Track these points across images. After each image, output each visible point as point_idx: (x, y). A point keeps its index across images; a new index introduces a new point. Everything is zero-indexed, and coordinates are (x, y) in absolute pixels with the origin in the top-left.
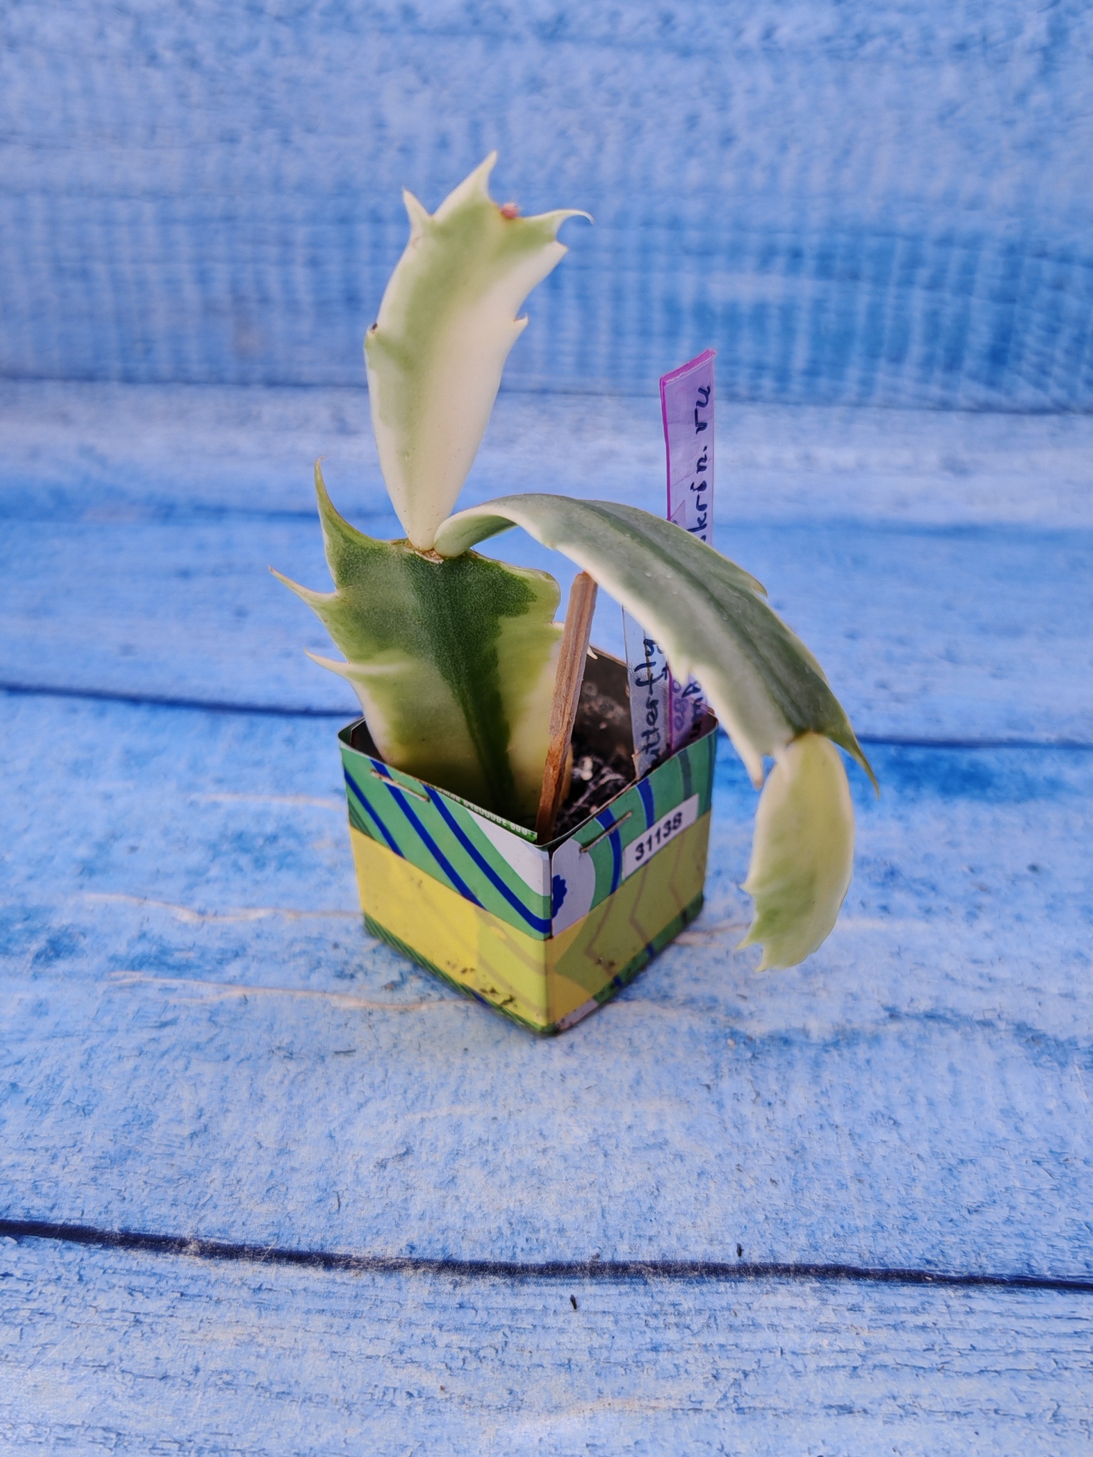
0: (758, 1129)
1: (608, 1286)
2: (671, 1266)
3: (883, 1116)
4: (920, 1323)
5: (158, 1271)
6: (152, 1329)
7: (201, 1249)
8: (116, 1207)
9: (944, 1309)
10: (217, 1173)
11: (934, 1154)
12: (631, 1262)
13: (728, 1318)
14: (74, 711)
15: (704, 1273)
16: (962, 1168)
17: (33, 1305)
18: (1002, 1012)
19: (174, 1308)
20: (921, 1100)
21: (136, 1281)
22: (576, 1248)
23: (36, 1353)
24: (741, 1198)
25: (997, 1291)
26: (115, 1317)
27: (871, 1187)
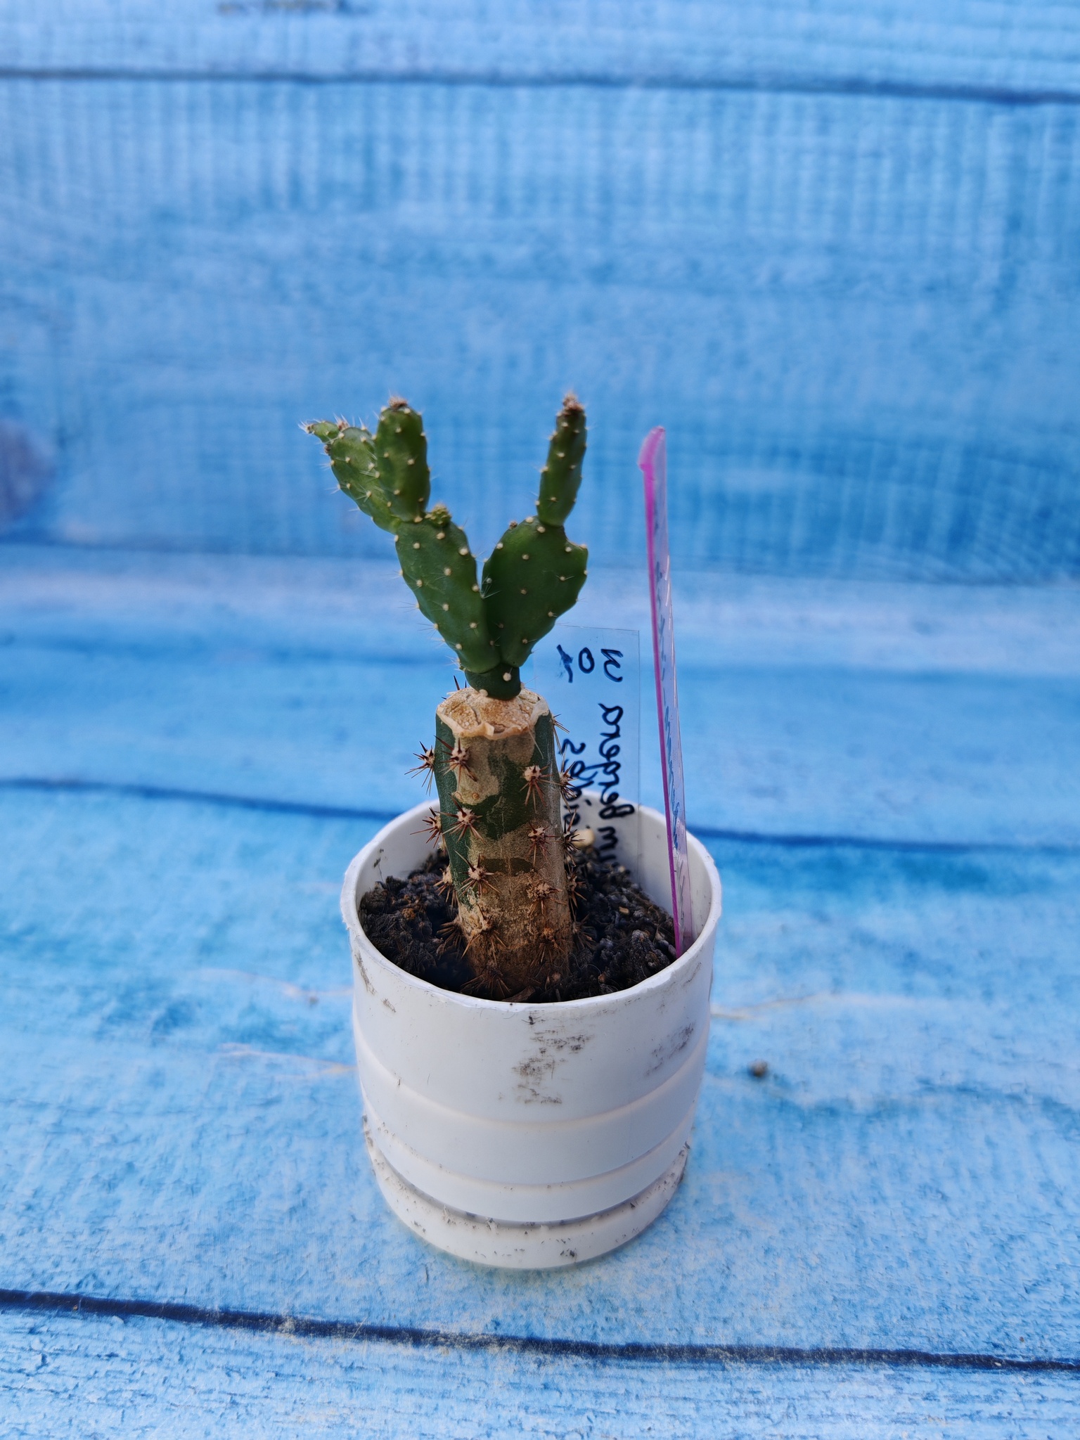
0: (816, 1202)
1: (688, 1370)
2: (746, 1351)
3: (931, 1188)
4: (995, 1413)
5: (255, 1348)
6: (247, 1410)
7: (296, 1326)
8: (217, 1285)
9: (1017, 1398)
10: (313, 1248)
11: (985, 1230)
12: (708, 1346)
13: (807, 1408)
15: (779, 1358)
16: (1013, 1245)
17: (135, 1387)
18: (1028, 1088)
19: (268, 1388)
20: (964, 1172)
21: (235, 1361)
22: (654, 1330)
23: (136, 1436)
24: (808, 1278)
25: (1066, 1378)
26: (212, 1399)
27: (930, 1265)
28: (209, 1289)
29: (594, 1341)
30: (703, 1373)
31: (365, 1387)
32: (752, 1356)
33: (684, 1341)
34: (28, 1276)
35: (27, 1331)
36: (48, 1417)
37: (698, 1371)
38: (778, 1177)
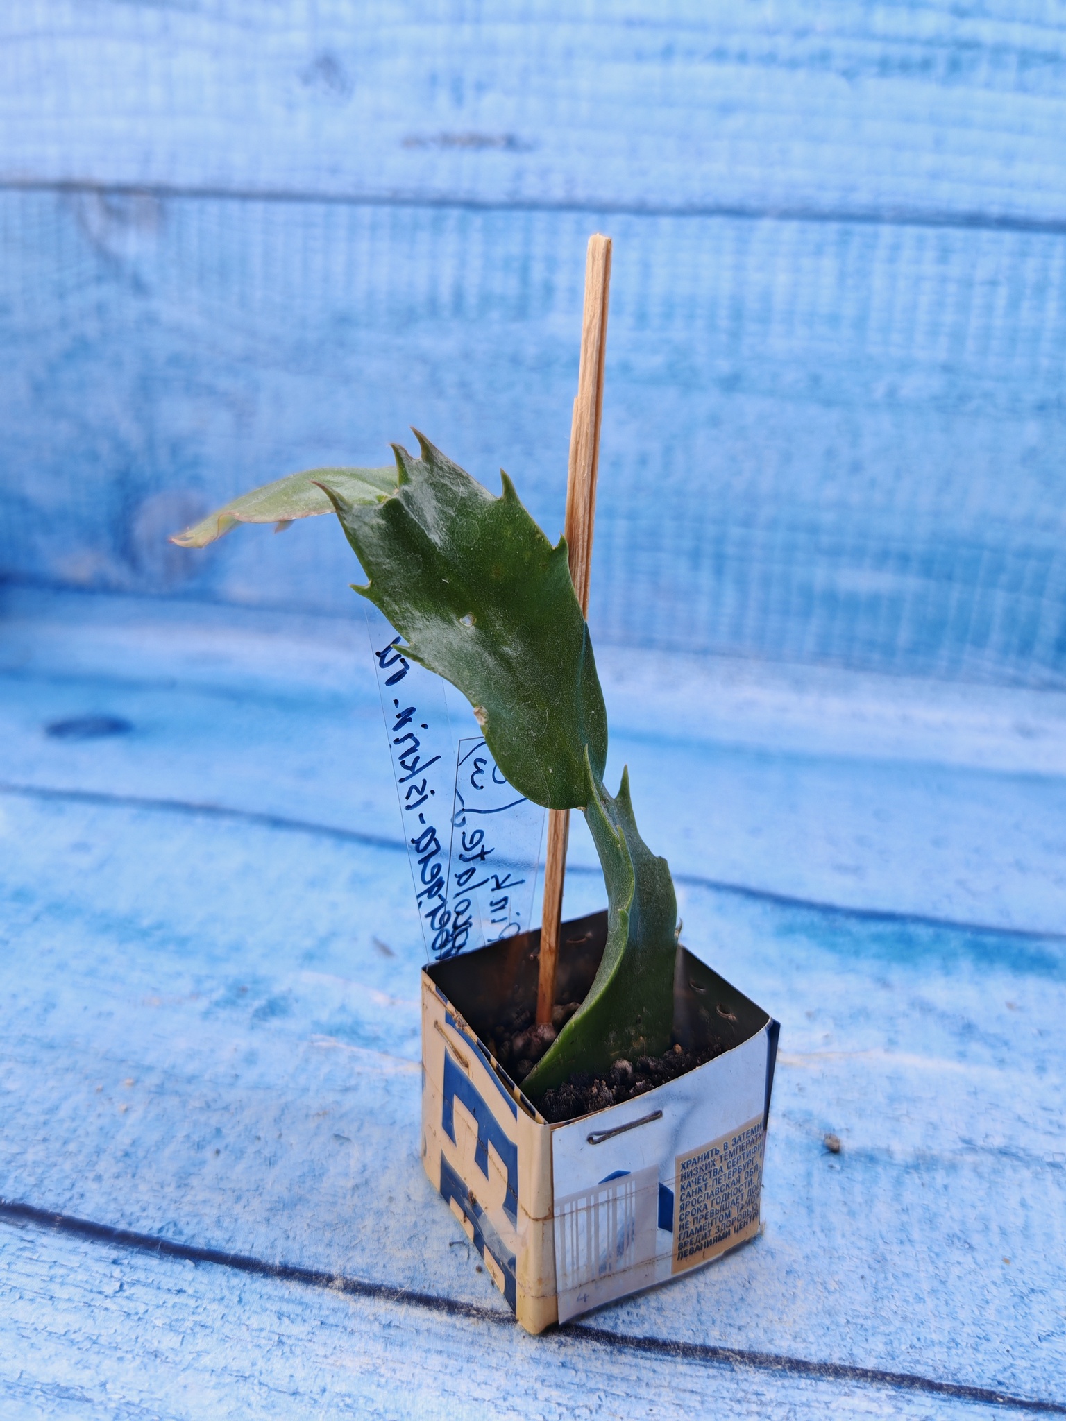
0: (843, 1236)
1: (698, 1368)
2: (756, 1357)
3: (959, 1238)
5: (306, 1300)
6: (291, 1349)
7: (345, 1285)
8: (280, 1244)
10: (370, 1221)
11: (1006, 1280)
12: (721, 1348)
14: (318, 843)
15: (787, 1367)
16: (1033, 1297)
17: (197, 1318)
19: (313, 1334)
20: (994, 1227)
21: (286, 1308)
22: (672, 1328)
23: (191, 1358)
24: (825, 1300)
26: (262, 1336)
27: (947, 1304)
28: (273, 1246)
29: (614, 1331)
30: (712, 1372)
31: (399, 1343)
32: (761, 1363)
33: (699, 1341)
34: (118, 1215)
35: (111, 1261)
36: (119, 1332)
37: (708, 1369)
38: (810, 1210)
